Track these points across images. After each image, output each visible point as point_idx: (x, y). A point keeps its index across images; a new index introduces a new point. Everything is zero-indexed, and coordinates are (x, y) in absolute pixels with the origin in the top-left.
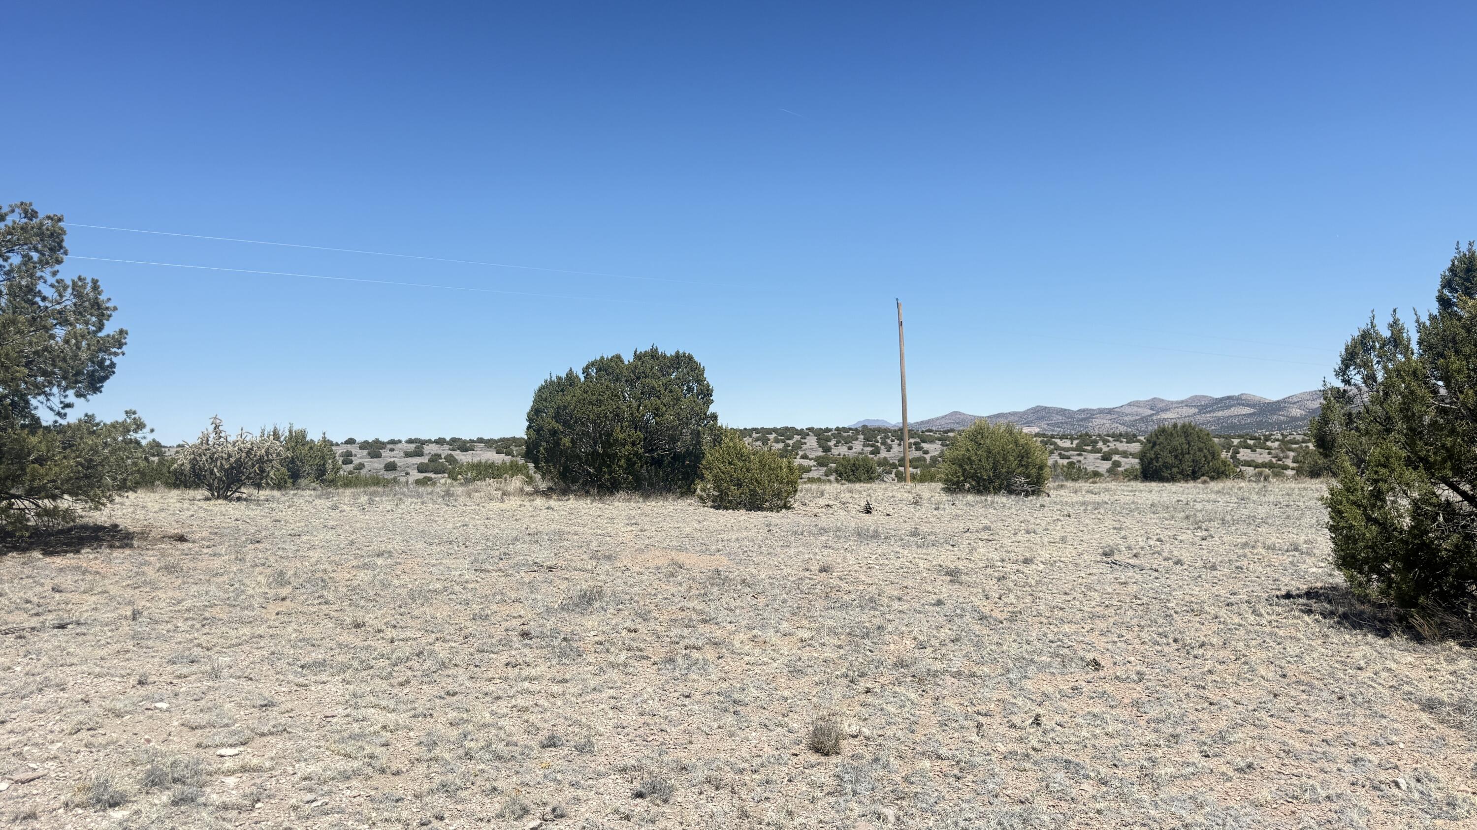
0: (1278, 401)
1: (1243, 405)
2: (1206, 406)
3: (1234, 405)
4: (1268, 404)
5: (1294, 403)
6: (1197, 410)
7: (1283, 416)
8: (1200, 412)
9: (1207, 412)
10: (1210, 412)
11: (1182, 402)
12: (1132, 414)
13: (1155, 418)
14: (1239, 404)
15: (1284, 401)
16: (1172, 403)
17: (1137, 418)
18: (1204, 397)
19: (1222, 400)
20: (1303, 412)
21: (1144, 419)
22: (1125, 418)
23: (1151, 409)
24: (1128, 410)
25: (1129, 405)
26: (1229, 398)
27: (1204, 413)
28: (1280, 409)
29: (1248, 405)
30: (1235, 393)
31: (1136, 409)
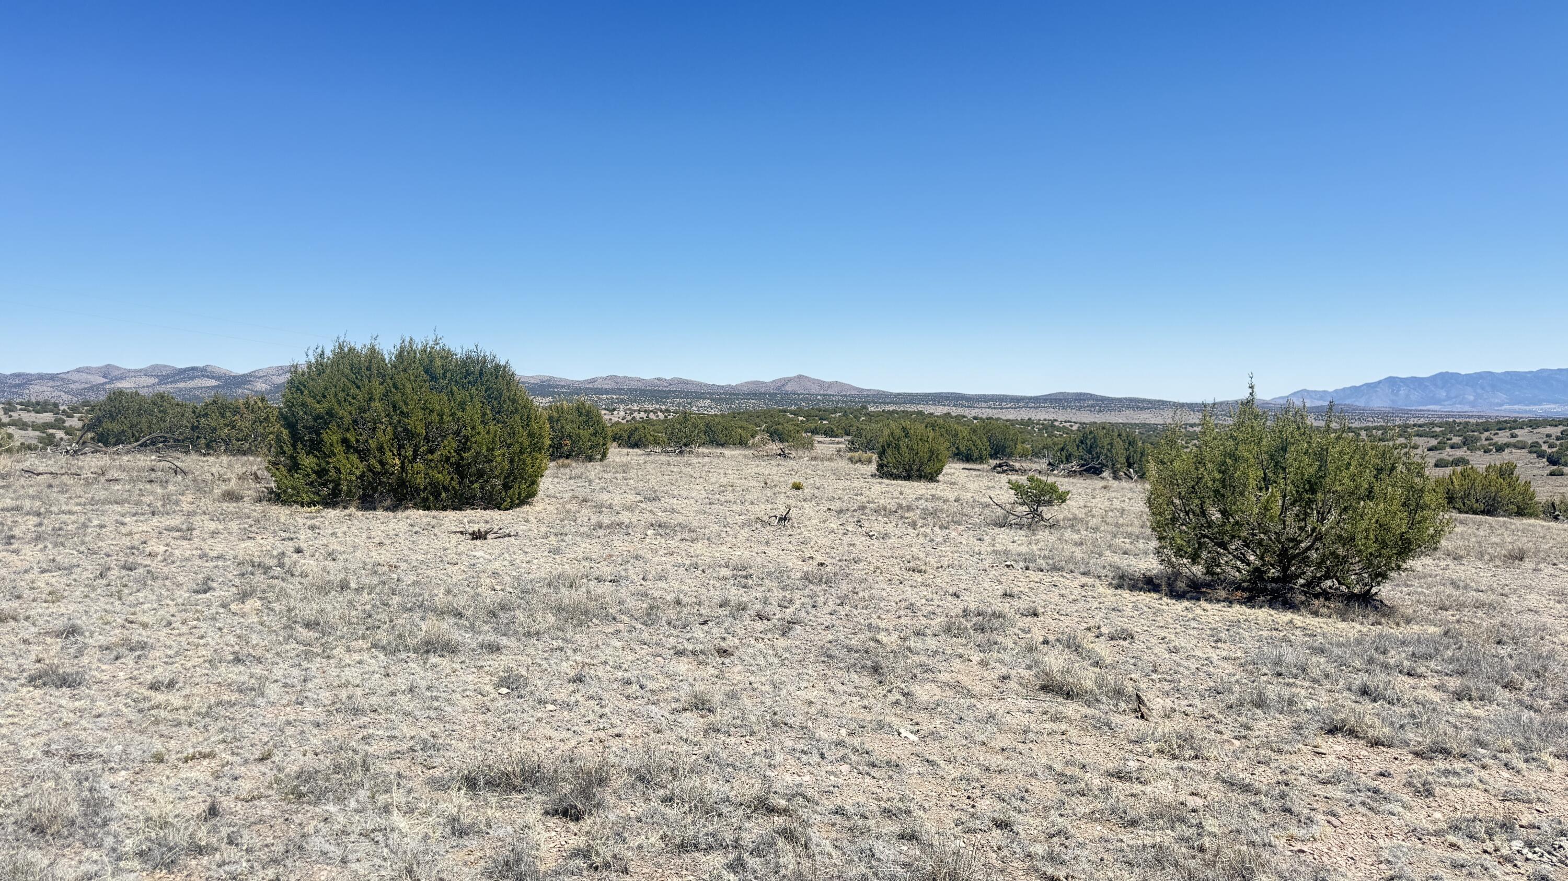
0: (244, 375)
1: (208, 377)
2: (168, 376)
3: (198, 377)
4: (234, 377)
5: (260, 378)
6: (157, 380)
7: (248, 389)
8: (160, 383)
9: (168, 383)
10: (171, 382)
11: (141, 371)
12: (80, 382)
13: (107, 386)
14: (203, 376)
15: (250, 375)
16: (129, 371)
17: (87, 386)
18: (165, 366)
19: (184, 371)
20: (269, 387)
21: (94, 388)
22: (72, 386)
23: (104, 377)
24: (76, 377)
25: (78, 371)
26: (193, 369)
27: (165, 383)
28: (245, 383)
29: (213, 378)
30: (200, 364)
31: (85, 375)
